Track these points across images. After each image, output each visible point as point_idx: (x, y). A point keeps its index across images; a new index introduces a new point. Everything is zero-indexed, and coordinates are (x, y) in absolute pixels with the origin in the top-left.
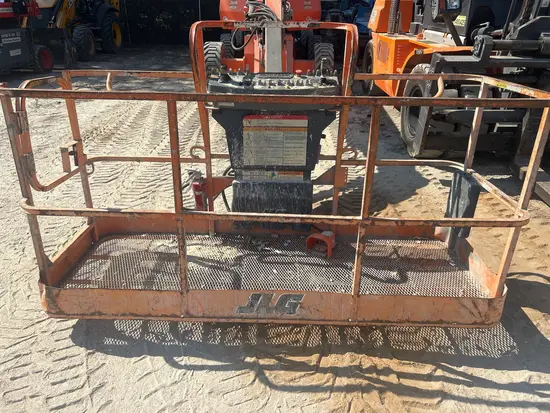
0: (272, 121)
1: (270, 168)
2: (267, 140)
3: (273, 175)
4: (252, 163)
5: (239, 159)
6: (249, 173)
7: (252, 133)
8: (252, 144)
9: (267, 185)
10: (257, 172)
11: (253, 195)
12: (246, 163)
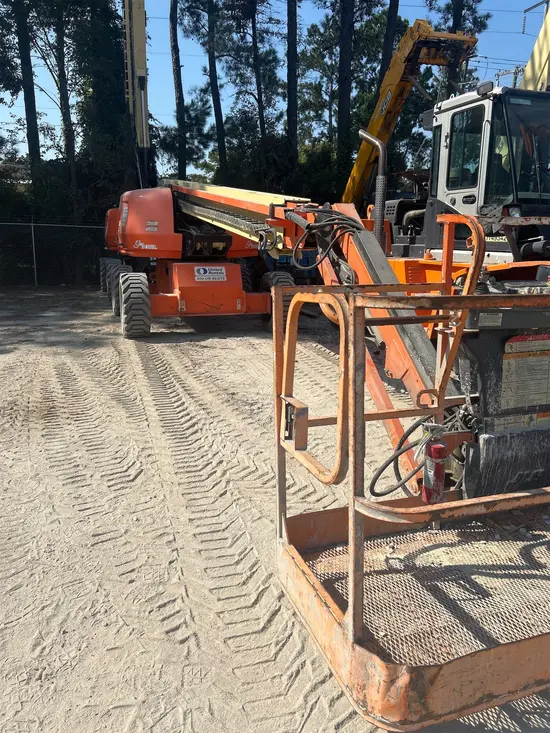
0: (537, 343)
1: (531, 410)
2: (531, 369)
3: (531, 419)
4: (512, 405)
5: (496, 401)
6: (502, 420)
7: (512, 362)
8: (514, 378)
9: (528, 436)
10: (511, 418)
11: (509, 453)
12: (504, 407)
